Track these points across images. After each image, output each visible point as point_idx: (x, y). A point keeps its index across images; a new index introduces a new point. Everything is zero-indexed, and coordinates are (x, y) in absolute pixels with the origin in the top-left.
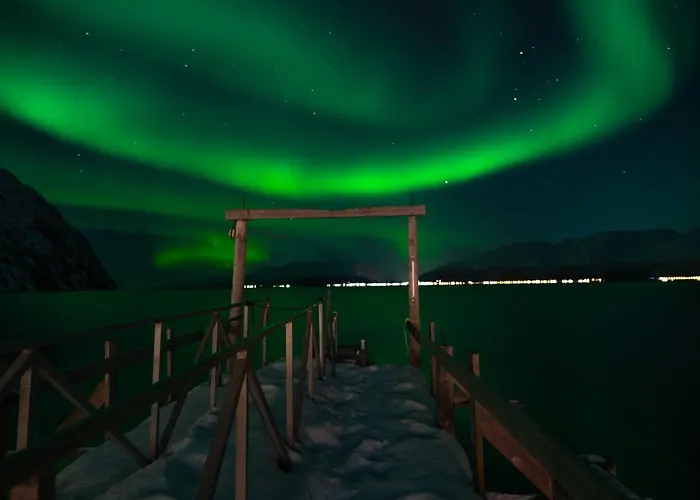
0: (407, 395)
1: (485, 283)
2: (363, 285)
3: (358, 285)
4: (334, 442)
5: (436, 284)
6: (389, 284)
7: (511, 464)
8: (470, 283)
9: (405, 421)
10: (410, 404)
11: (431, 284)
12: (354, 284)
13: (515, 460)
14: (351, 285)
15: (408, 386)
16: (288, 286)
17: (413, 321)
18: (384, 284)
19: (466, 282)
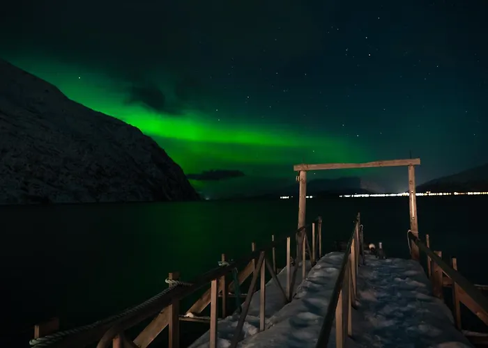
0: (412, 277)
1: (469, 193)
2: (367, 196)
3: (363, 196)
4: (375, 300)
5: (426, 194)
6: (387, 195)
7: (476, 316)
8: (456, 193)
9: (413, 292)
10: (414, 283)
11: (422, 194)
12: (360, 196)
13: (478, 314)
14: (357, 196)
15: (412, 272)
16: (311, 197)
17: (413, 232)
18: (384, 195)
19: (453, 193)
